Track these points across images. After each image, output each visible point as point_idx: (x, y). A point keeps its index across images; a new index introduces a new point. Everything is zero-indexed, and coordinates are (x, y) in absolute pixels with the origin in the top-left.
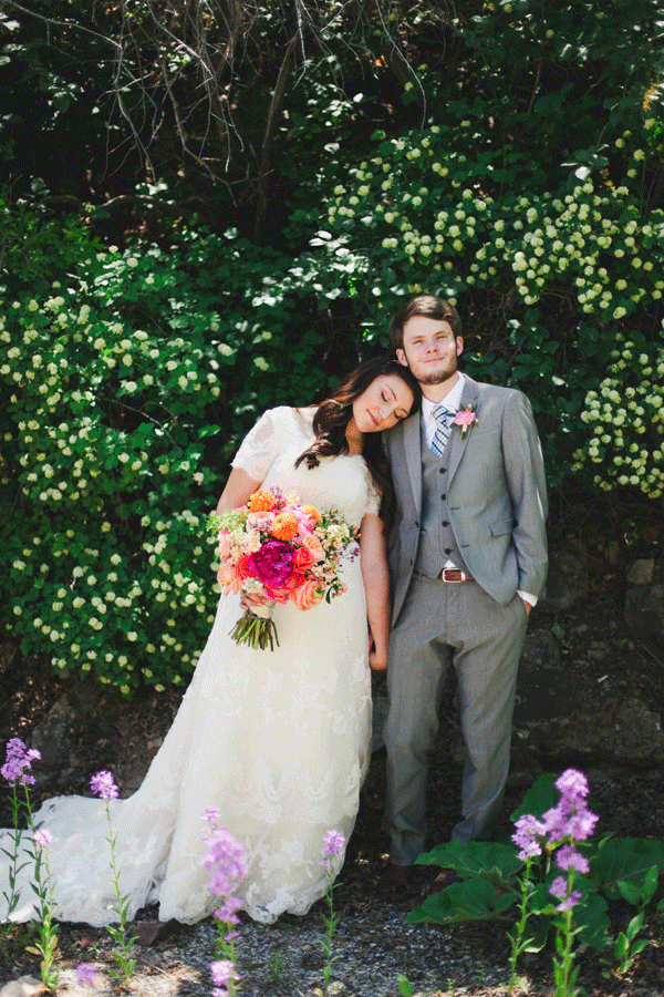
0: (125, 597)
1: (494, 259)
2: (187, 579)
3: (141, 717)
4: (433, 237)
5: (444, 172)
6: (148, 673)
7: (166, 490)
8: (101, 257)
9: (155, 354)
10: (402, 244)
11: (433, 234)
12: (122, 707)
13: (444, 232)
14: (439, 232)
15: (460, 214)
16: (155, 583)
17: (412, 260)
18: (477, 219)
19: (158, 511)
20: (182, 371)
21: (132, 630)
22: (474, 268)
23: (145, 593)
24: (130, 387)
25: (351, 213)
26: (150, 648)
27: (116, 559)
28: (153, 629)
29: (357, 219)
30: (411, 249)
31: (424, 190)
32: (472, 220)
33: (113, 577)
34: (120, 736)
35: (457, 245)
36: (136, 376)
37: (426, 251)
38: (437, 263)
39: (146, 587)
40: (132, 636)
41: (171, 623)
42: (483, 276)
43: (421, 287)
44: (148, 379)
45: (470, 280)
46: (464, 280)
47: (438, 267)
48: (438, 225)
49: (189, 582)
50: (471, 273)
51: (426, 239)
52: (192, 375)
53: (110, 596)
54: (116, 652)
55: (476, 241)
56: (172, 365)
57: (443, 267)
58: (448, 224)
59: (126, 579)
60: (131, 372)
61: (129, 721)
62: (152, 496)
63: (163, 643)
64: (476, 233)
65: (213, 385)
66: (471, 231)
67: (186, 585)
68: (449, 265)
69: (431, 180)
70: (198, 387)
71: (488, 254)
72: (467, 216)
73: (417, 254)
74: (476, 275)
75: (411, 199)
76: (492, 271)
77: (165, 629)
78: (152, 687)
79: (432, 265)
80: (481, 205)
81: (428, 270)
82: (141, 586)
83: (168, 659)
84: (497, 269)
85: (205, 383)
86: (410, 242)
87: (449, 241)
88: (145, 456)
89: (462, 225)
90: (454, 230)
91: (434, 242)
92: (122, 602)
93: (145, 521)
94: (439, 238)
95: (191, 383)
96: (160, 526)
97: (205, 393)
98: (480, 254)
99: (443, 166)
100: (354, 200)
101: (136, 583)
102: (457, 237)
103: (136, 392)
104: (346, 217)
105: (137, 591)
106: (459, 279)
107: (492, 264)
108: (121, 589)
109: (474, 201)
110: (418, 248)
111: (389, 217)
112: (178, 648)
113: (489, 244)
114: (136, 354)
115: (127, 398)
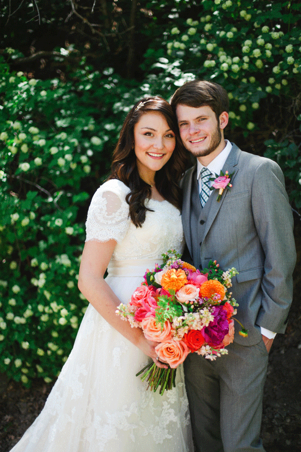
0: (21, 316)
1: (286, 72)
2: (60, 307)
3: (35, 400)
4: (241, 57)
5: (248, 17)
6: (40, 369)
7: (51, 240)
8: (12, 79)
9: (42, 142)
10: (218, 64)
11: (241, 56)
12: (23, 391)
13: (249, 54)
14: (246, 54)
15: (260, 41)
16: (40, 308)
17: (226, 75)
18: (273, 45)
19: (43, 255)
20: (62, 154)
21: (25, 340)
22: (271, 81)
23: (34, 314)
24: (25, 167)
25: (182, 46)
26: (40, 352)
27: (16, 289)
28: (41, 339)
29: (186, 50)
30: (225, 66)
31: (234, 29)
32: (269, 46)
33: (12, 302)
34: (20, 413)
35: (259, 63)
36: (30, 159)
37: (236, 68)
38: (244, 77)
39: (35, 310)
40: (26, 345)
41: (55, 334)
42: (278, 86)
43: (233, 95)
44: (38, 161)
45: (268, 89)
46: (264, 89)
47: (244, 80)
48: (245, 49)
49: (62, 309)
50: (268, 85)
51: (236, 59)
52: (69, 157)
53: (10, 316)
54: (12, 357)
55: (272, 60)
56: (54, 150)
57: (248, 81)
58: (252, 48)
59: (22, 304)
60: (27, 157)
61: (27, 403)
62: (42, 245)
63: (49, 349)
64: (272, 55)
65: (85, 164)
66: (269, 53)
67: (59, 311)
68: (252, 79)
69: (239, 23)
70: (74, 166)
71: (282, 69)
72: (266, 43)
73: (229, 71)
74: (273, 86)
75: (226, 34)
76: (284, 82)
77: (51, 339)
78: (42, 379)
79: (240, 79)
80: (275, 35)
81: (237, 83)
82: (32, 310)
83: (53, 360)
84: (288, 81)
85: (79, 163)
86: (224, 62)
87: (252, 61)
88: (33, 215)
89: (263, 49)
90: (257, 52)
91: (241, 62)
92: (18, 320)
93: (34, 262)
94: (246, 59)
95: (67, 162)
96: (44, 266)
97: (80, 170)
98: (276, 69)
99: (248, 13)
100: (185, 38)
101: (30, 307)
102: (259, 58)
103: (29, 170)
104: (179, 49)
105: (28, 313)
106: (260, 89)
107: (285, 77)
108: (18, 311)
109: (270, 33)
110: (230, 66)
111: (210, 47)
112: (60, 352)
113: (281, 62)
114: (30, 144)
115: (23, 174)
